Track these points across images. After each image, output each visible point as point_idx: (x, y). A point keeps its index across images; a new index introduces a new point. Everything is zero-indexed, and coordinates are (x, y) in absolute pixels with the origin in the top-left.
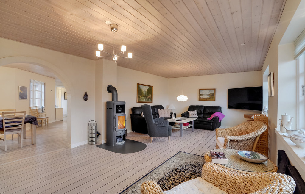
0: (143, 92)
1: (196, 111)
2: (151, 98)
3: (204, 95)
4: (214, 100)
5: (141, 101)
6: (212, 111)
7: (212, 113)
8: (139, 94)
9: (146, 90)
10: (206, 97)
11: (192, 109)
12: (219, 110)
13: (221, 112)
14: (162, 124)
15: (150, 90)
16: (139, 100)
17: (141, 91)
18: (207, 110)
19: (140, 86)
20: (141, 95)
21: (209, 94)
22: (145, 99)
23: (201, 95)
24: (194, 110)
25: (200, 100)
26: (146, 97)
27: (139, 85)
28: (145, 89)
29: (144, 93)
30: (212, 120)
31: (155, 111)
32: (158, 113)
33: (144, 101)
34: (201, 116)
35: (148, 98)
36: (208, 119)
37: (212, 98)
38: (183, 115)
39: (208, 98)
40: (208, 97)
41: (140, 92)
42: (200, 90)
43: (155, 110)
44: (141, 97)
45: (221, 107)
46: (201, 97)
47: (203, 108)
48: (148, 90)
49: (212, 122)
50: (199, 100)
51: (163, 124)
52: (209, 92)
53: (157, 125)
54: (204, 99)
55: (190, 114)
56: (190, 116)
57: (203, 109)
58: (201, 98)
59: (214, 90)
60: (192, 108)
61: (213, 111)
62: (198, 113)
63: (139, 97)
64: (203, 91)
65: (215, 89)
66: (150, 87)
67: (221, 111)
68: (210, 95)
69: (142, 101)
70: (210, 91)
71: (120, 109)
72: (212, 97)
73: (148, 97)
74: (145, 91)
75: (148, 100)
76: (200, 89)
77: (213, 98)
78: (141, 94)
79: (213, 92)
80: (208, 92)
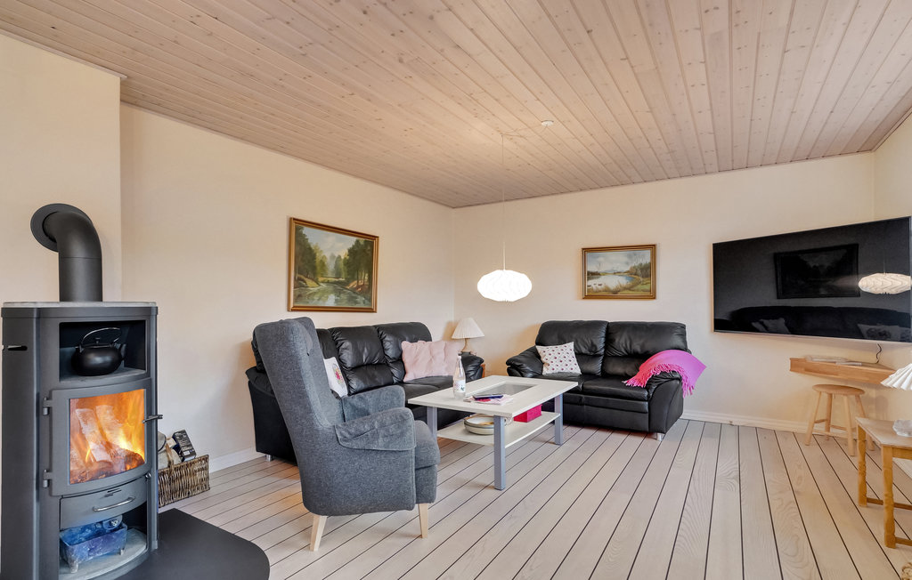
0: (323, 264)
1: (571, 345)
2: (368, 290)
3: (605, 274)
4: (652, 295)
5: (311, 304)
6: (642, 346)
7: (645, 356)
8: (299, 270)
9: (344, 253)
10: (613, 282)
11: (555, 338)
12: (677, 341)
13: (685, 349)
14: (375, 436)
15: (364, 253)
16: (298, 297)
17: (314, 257)
18: (621, 342)
19: (306, 231)
20: (315, 274)
21: (628, 269)
22: (338, 293)
23: (592, 275)
24: (562, 341)
25: (590, 295)
26: (339, 287)
27: (297, 225)
28: (333, 249)
29: (331, 266)
30: (647, 388)
31: (384, 349)
32: (399, 360)
33: (331, 301)
34: (596, 367)
35: (353, 290)
36: (630, 382)
37: (639, 287)
38: (514, 368)
39: (625, 289)
40: (623, 281)
41: (304, 262)
42: (588, 254)
43: (387, 345)
44: (312, 286)
45: (683, 327)
46: (594, 284)
47: (604, 329)
48: (352, 252)
49: (649, 399)
50: (586, 297)
51: (382, 432)
52: (625, 259)
53: (345, 439)
54: (607, 290)
55: (543, 360)
56: (546, 371)
57: (603, 335)
58: (594, 287)
59: (648, 253)
60: (552, 333)
61: (649, 346)
62: (579, 355)
63: (299, 284)
64: (601, 259)
65: (652, 247)
66: (362, 241)
67: (685, 342)
68: (631, 273)
69: (321, 304)
70: (630, 257)
71: (99, 351)
72: (643, 280)
73: (353, 284)
74: (333, 257)
75: (352, 299)
76: (586, 250)
77: (647, 287)
78: (314, 268)
79: (645, 257)
80: (620, 262)
